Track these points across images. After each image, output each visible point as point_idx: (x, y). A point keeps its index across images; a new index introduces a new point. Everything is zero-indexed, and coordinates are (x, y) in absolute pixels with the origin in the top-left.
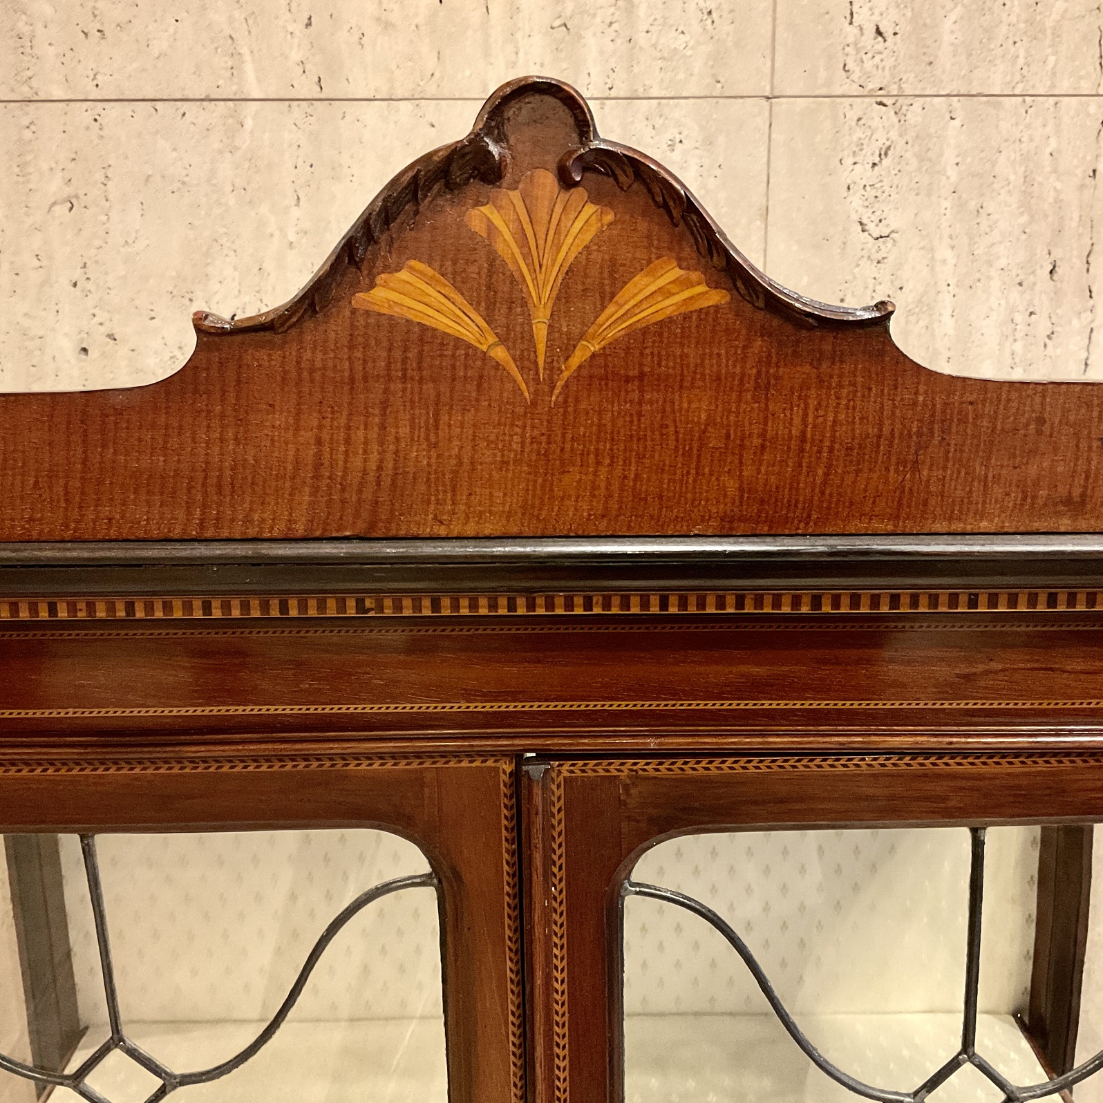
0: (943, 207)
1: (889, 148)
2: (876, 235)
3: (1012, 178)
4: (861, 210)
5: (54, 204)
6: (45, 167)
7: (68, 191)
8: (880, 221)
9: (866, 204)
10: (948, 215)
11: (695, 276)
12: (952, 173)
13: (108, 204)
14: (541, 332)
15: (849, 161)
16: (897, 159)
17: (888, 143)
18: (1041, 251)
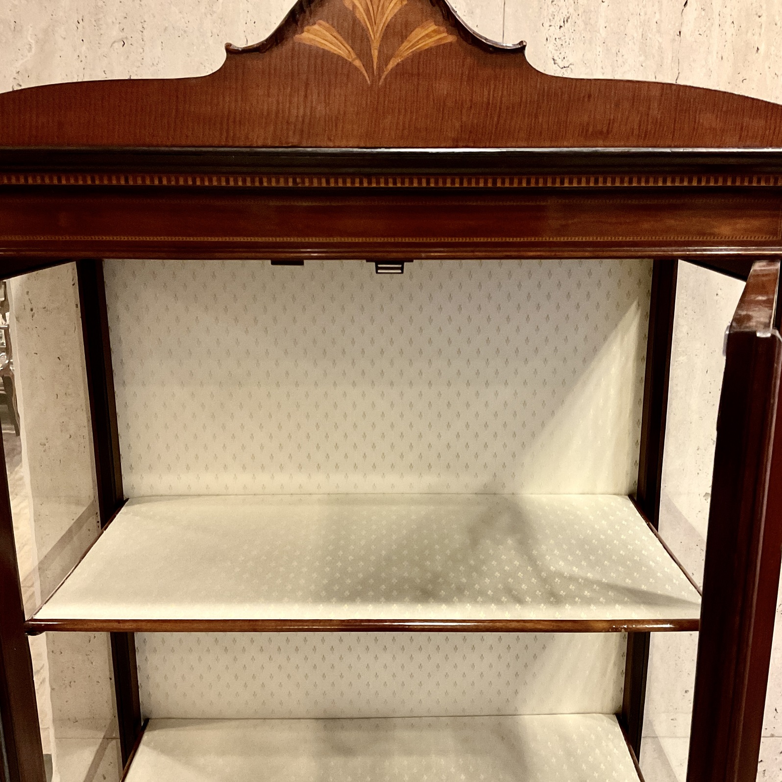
0: (598, 51)
1: (569, 18)
2: (561, 66)
3: (635, 35)
4: (554, 51)
5: (114, 42)
6: (110, 21)
7: (122, 35)
8: (564, 58)
9: (556, 48)
10: (600, 55)
11: (442, 29)
12: (603, 32)
13: (143, 42)
14: (375, 53)
15: (547, 25)
16: (573, 24)
17: (568, 15)
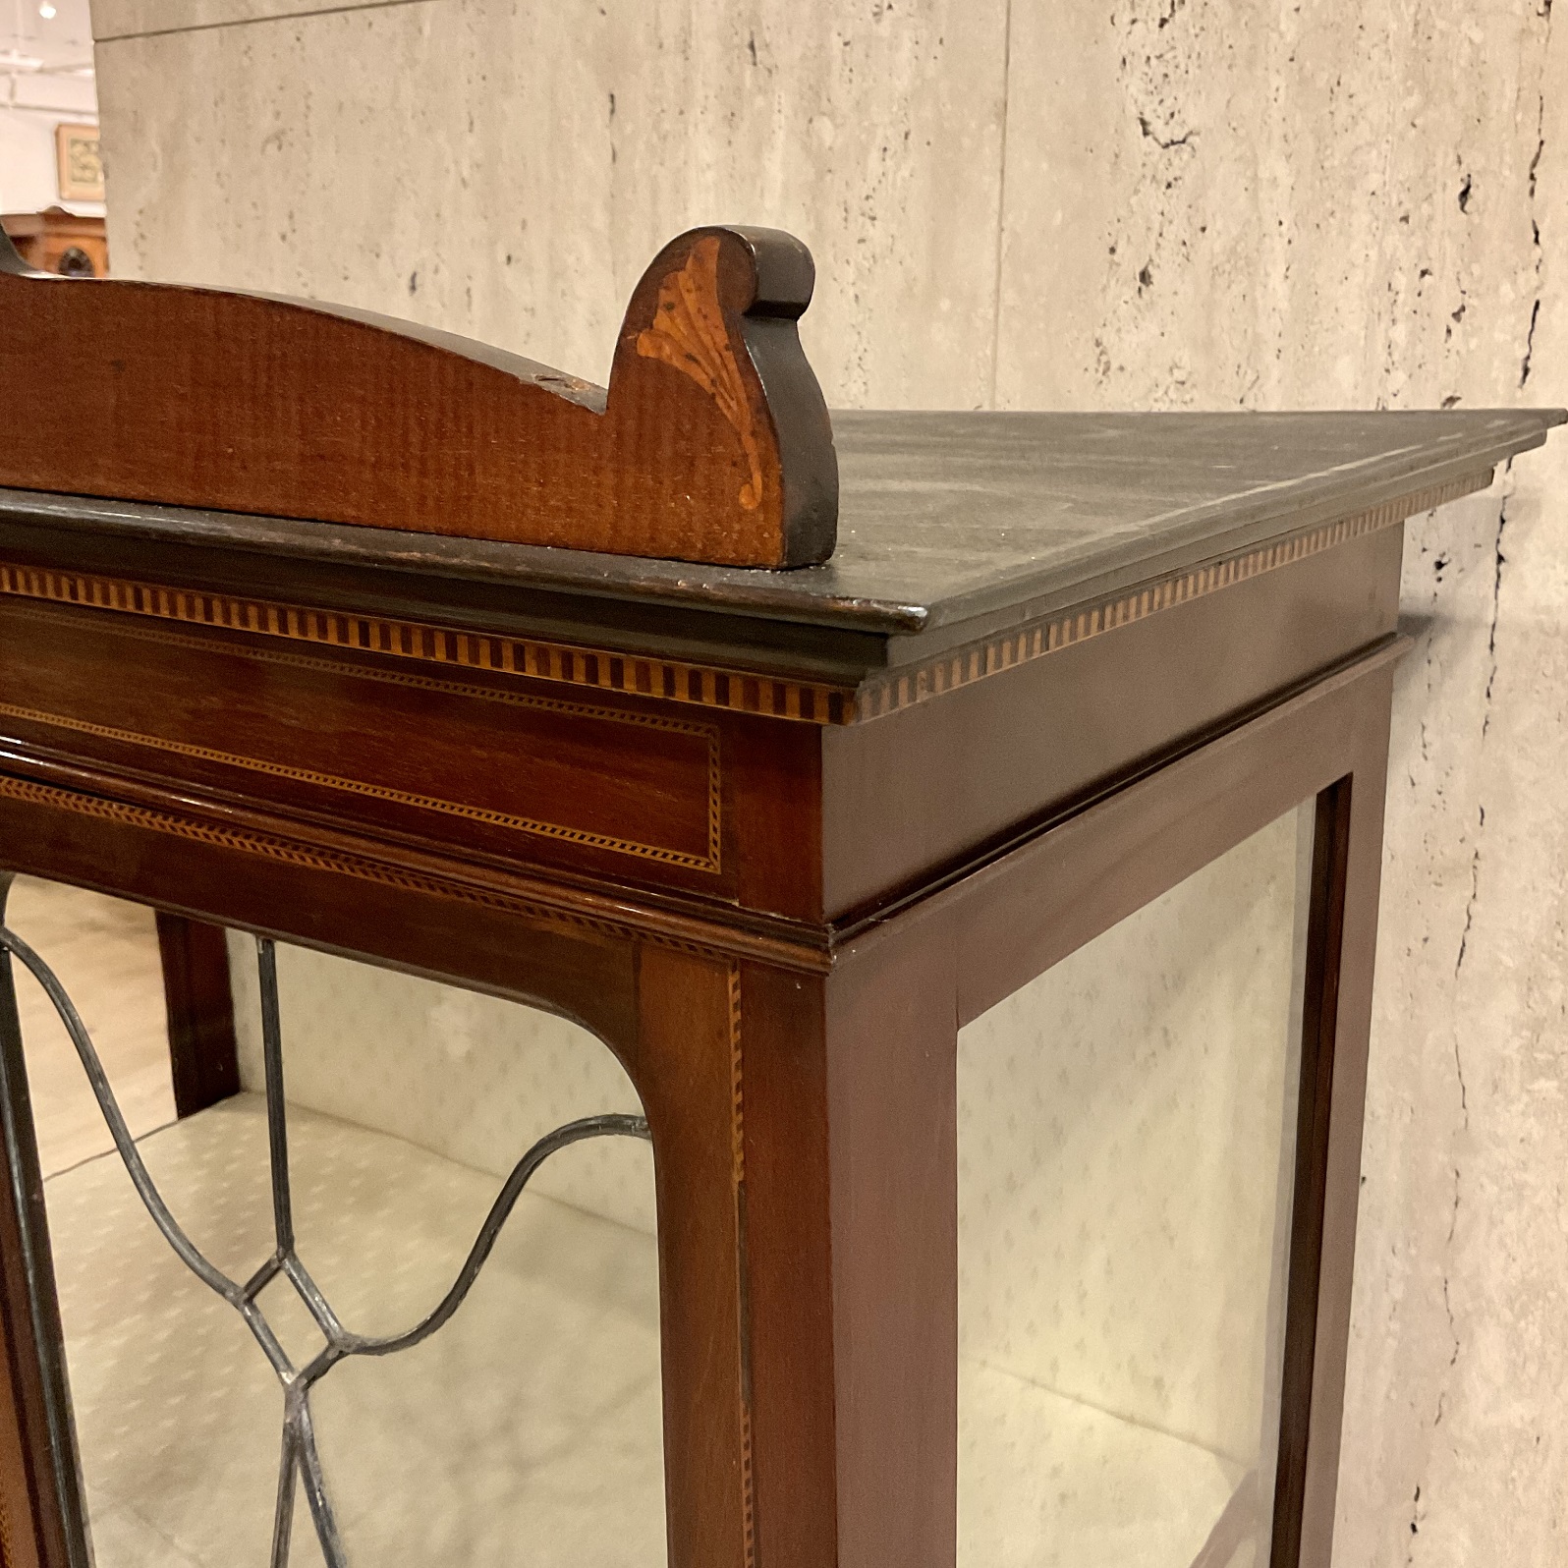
0: (1274, 87)
2: (1163, 141)
3: (1393, 26)
4: (1142, 98)
5: (267, 142)
6: (260, 98)
7: (278, 126)
8: (1172, 115)
9: (1151, 88)
10: (1279, 100)
12: (1289, 25)
13: (309, 140)
15: (1124, 18)
16: (1199, 10)
18: (1444, 159)
